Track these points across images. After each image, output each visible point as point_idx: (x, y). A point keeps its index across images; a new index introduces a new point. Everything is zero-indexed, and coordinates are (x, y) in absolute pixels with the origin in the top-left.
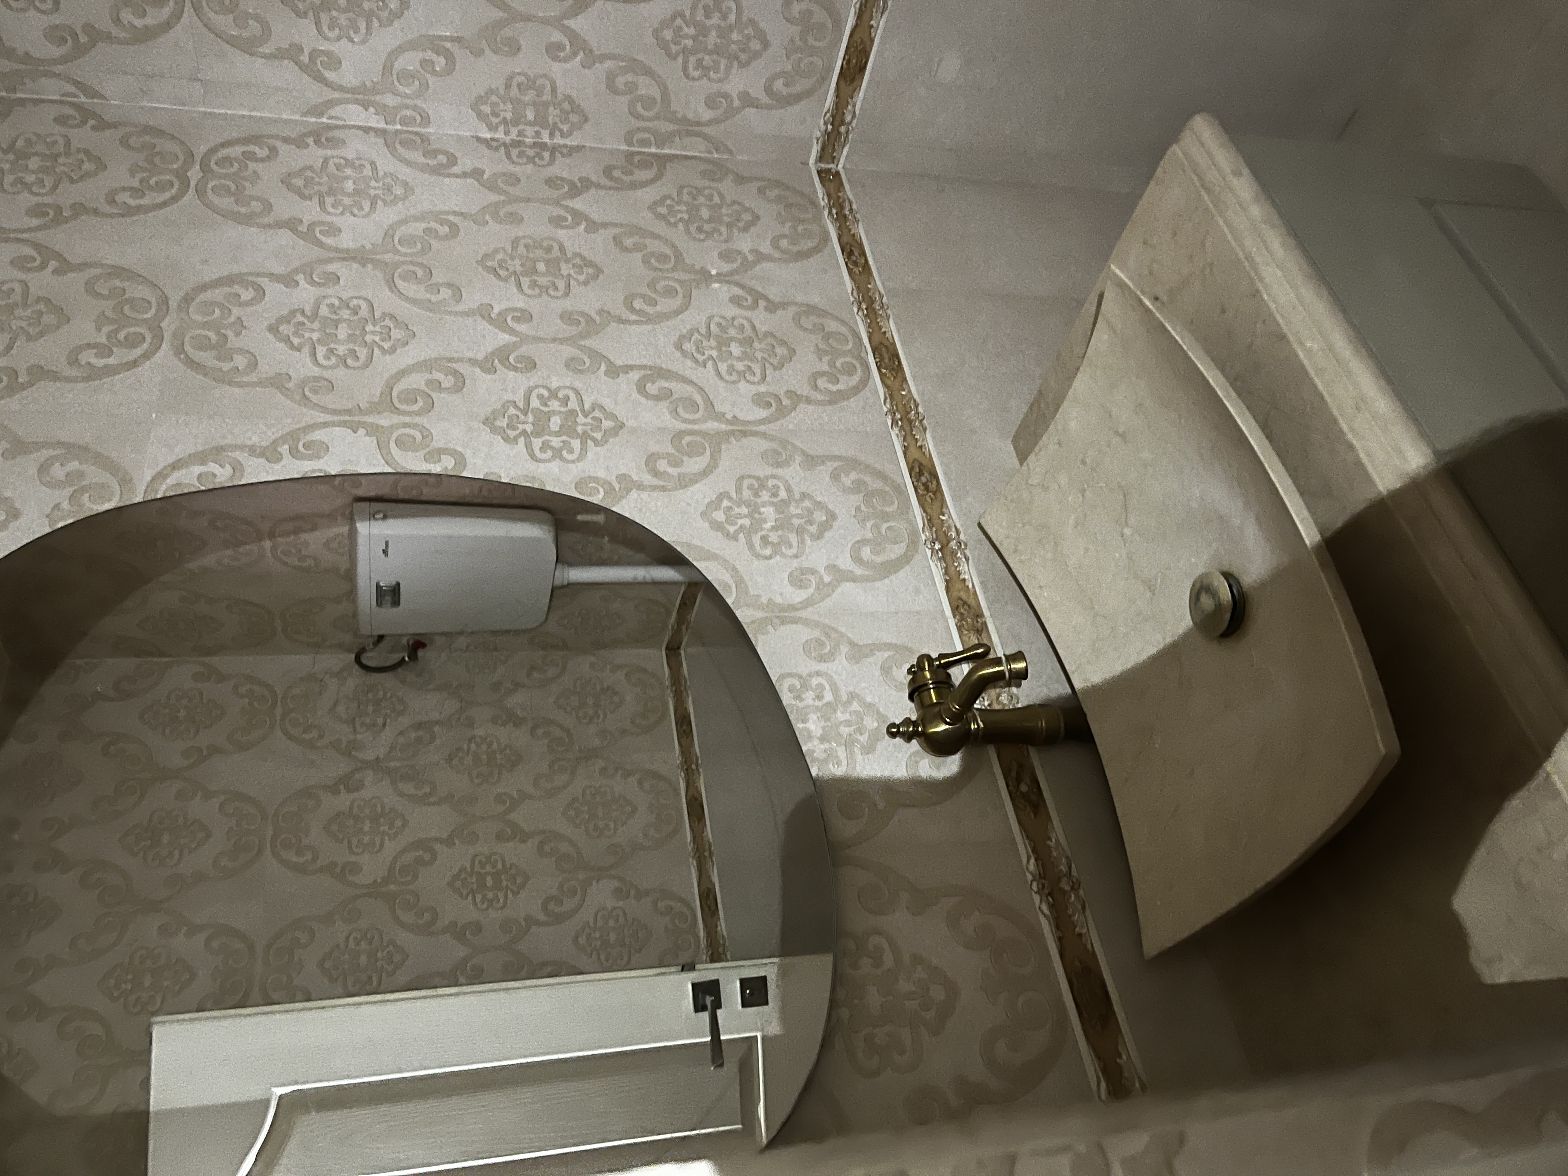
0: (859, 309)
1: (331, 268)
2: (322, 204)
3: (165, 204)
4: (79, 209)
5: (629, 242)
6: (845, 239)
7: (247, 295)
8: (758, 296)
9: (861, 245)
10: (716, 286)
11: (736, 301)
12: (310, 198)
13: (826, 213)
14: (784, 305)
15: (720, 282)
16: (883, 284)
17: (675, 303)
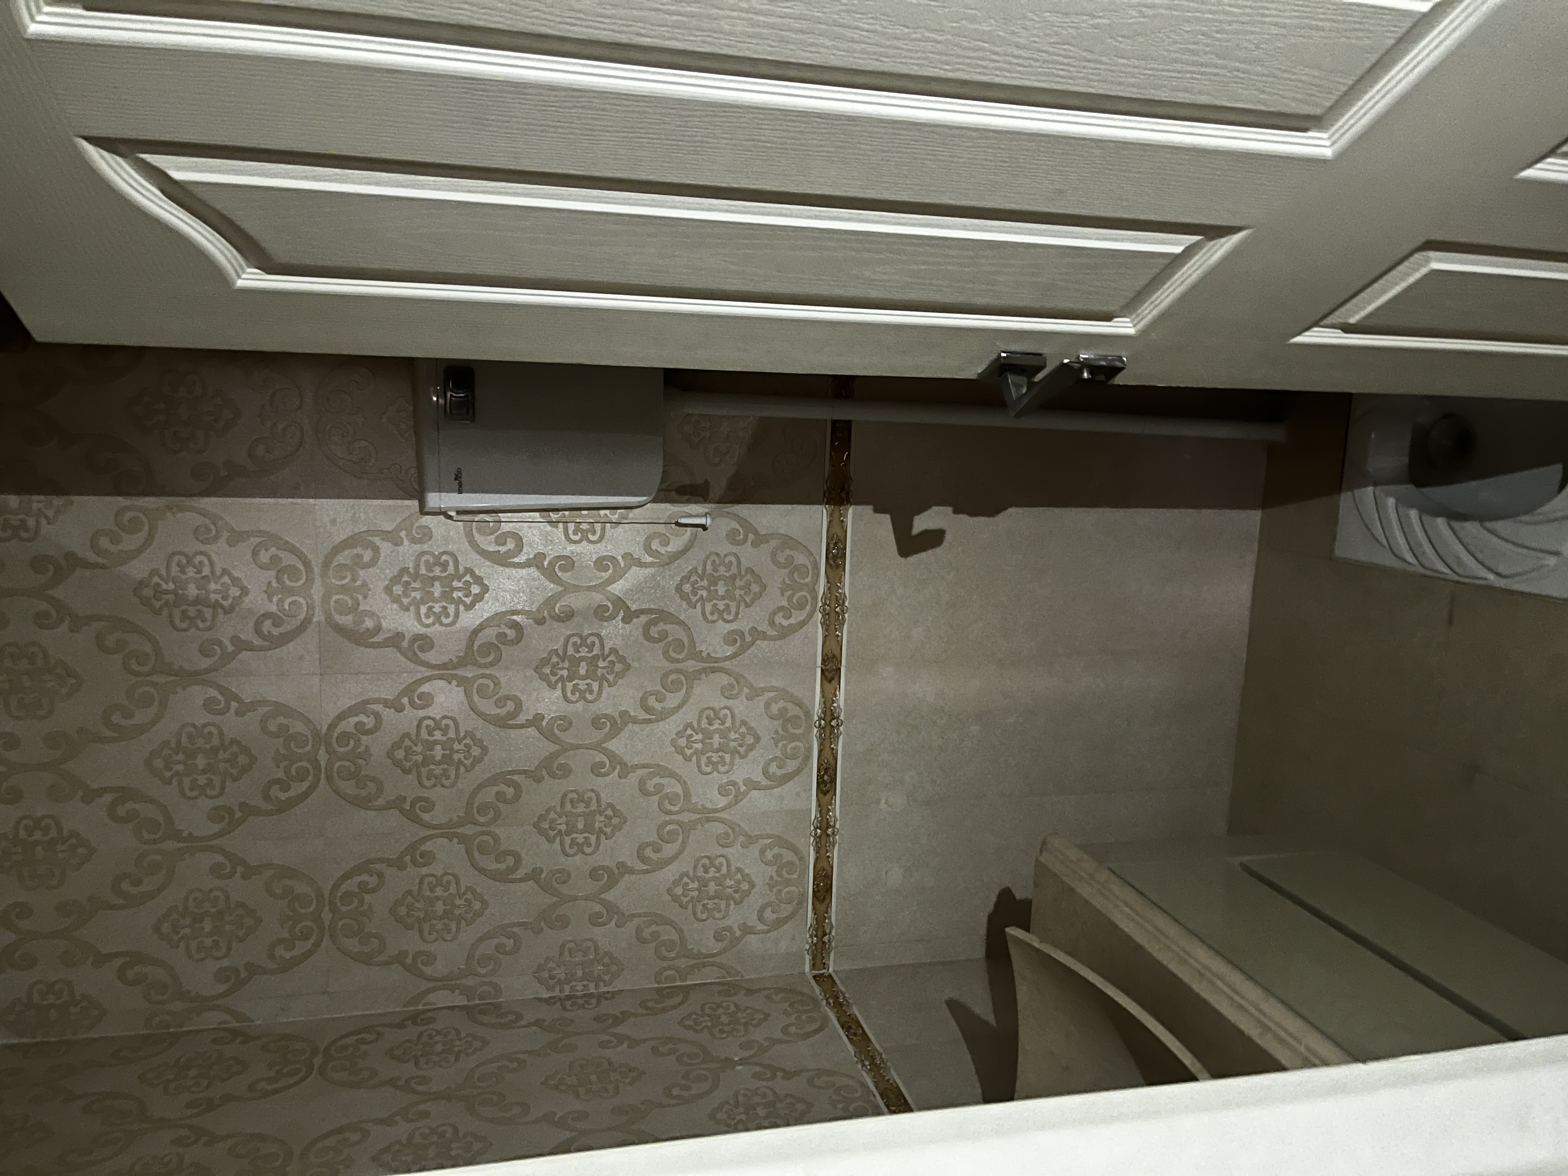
0: (863, 1065)
1: (422, 1107)
2: (417, 1064)
3: (295, 1084)
4: (227, 1099)
5: (662, 1049)
6: (843, 1019)
7: (354, 1137)
8: (774, 1070)
9: (858, 1021)
10: (740, 1068)
11: (757, 1076)
12: (408, 1061)
13: (824, 1003)
14: (797, 1073)
15: (741, 1065)
16: (880, 1045)
17: (705, 1086)
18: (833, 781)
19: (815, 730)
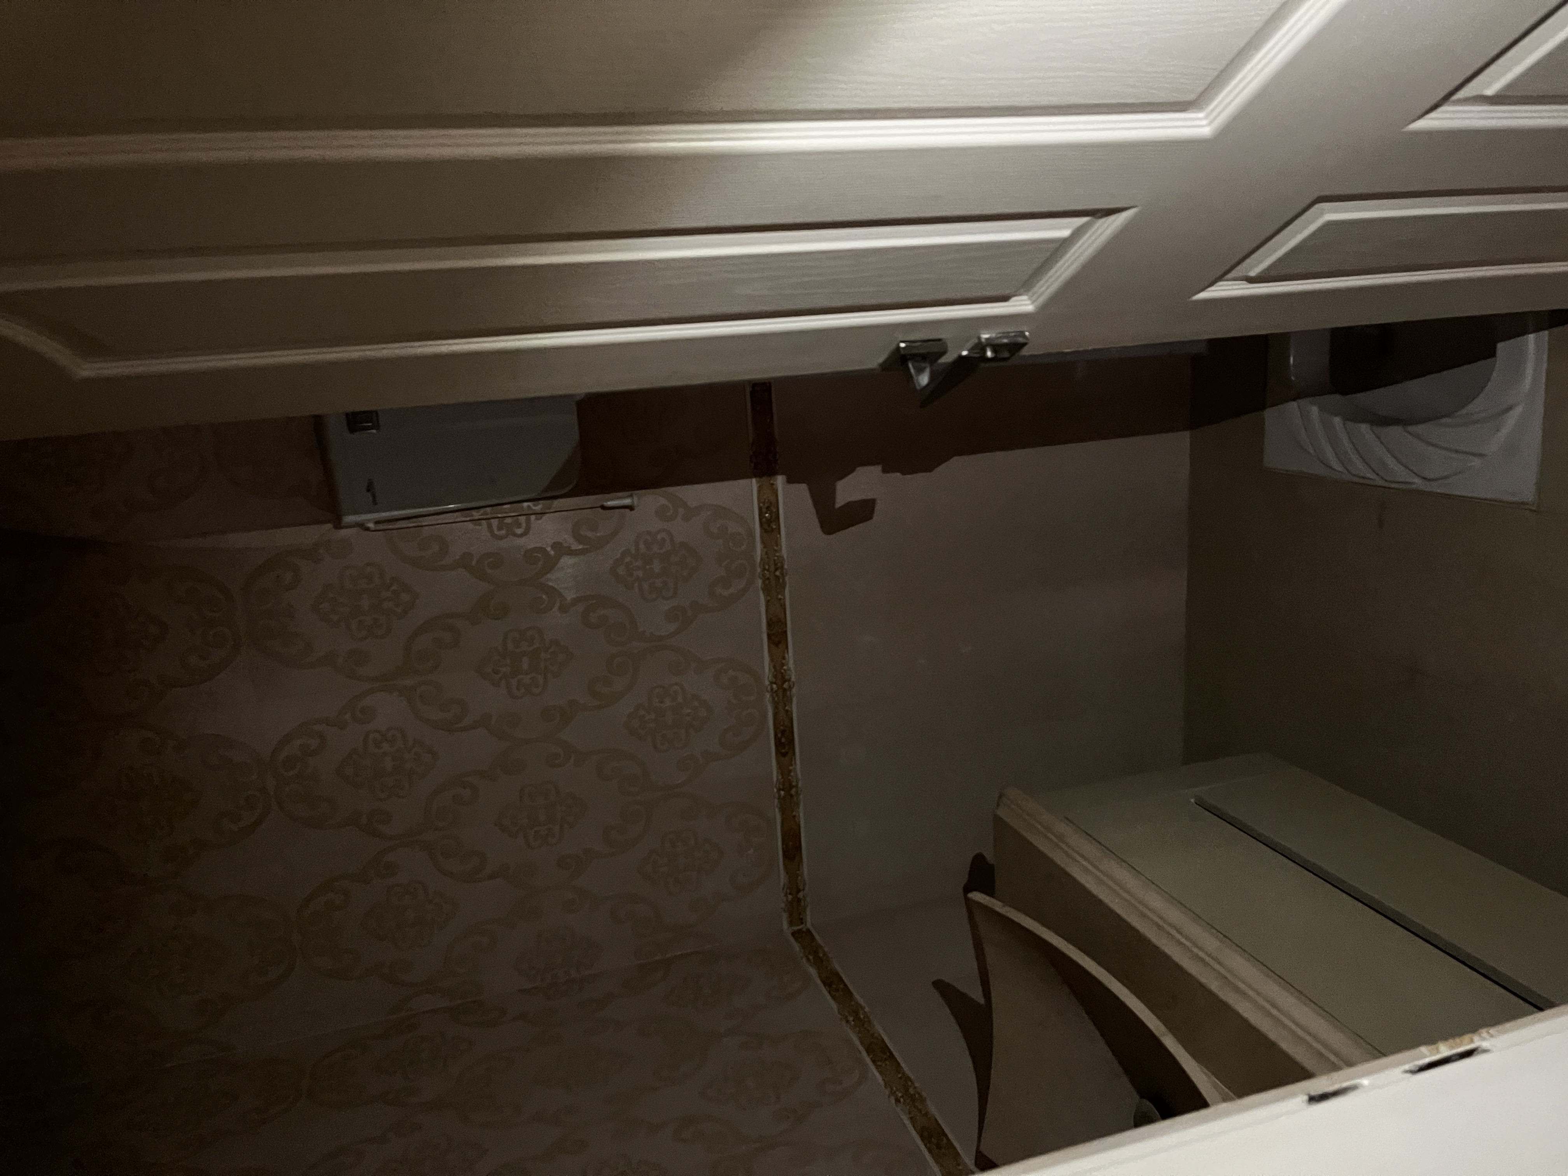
0: (847, 1021)
1: (414, 1120)
2: (405, 1075)
3: (285, 1111)
4: (218, 1134)
5: (648, 1029)
6: (824, 975)
7: (349, 1159)
8: (760, 1038)
9: (839, 976)
10: (726, 1039)
11: (743, 1046)
12: (396, 1073)
15: (727, 1036)
16: (863, 998)
17: (693, 1063)
18: (791, 741)
19: (768, 695)
